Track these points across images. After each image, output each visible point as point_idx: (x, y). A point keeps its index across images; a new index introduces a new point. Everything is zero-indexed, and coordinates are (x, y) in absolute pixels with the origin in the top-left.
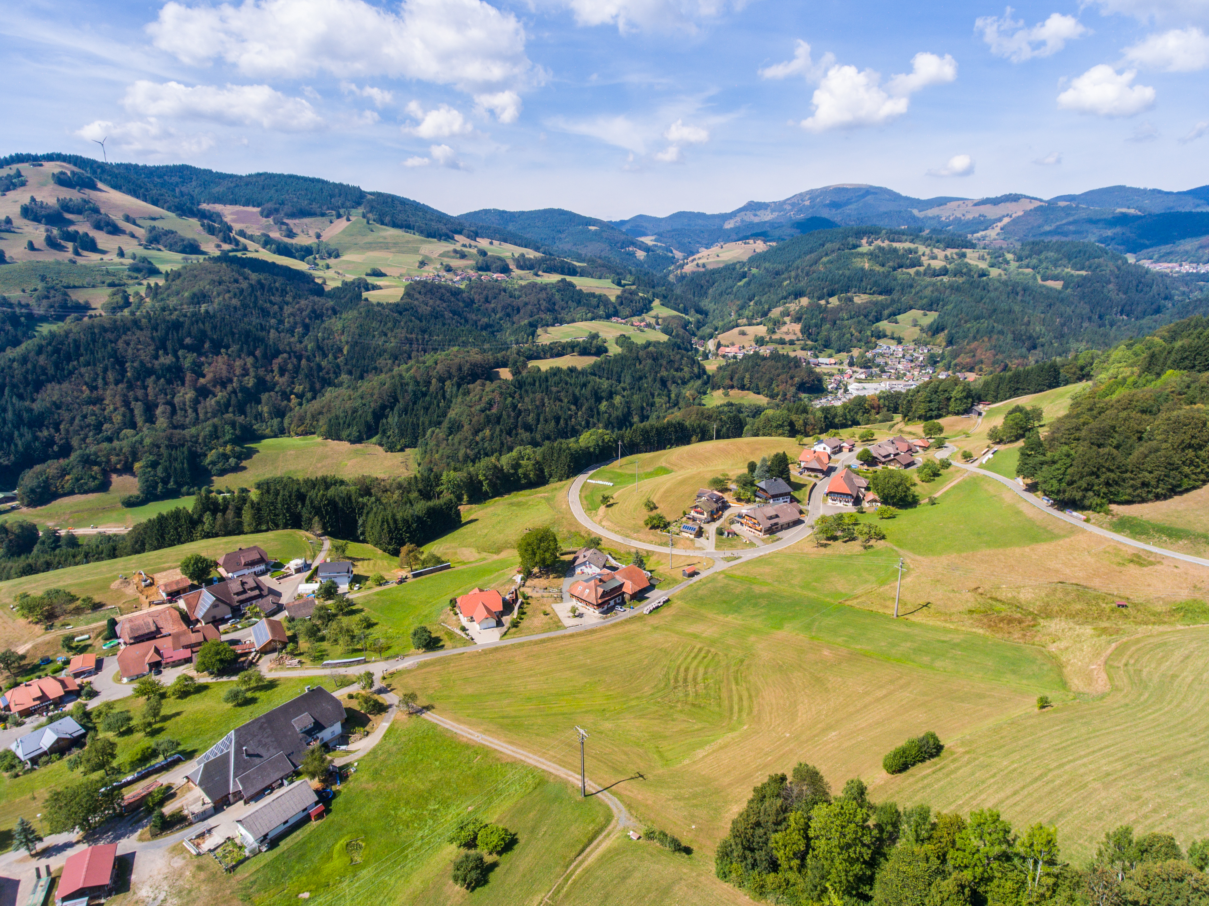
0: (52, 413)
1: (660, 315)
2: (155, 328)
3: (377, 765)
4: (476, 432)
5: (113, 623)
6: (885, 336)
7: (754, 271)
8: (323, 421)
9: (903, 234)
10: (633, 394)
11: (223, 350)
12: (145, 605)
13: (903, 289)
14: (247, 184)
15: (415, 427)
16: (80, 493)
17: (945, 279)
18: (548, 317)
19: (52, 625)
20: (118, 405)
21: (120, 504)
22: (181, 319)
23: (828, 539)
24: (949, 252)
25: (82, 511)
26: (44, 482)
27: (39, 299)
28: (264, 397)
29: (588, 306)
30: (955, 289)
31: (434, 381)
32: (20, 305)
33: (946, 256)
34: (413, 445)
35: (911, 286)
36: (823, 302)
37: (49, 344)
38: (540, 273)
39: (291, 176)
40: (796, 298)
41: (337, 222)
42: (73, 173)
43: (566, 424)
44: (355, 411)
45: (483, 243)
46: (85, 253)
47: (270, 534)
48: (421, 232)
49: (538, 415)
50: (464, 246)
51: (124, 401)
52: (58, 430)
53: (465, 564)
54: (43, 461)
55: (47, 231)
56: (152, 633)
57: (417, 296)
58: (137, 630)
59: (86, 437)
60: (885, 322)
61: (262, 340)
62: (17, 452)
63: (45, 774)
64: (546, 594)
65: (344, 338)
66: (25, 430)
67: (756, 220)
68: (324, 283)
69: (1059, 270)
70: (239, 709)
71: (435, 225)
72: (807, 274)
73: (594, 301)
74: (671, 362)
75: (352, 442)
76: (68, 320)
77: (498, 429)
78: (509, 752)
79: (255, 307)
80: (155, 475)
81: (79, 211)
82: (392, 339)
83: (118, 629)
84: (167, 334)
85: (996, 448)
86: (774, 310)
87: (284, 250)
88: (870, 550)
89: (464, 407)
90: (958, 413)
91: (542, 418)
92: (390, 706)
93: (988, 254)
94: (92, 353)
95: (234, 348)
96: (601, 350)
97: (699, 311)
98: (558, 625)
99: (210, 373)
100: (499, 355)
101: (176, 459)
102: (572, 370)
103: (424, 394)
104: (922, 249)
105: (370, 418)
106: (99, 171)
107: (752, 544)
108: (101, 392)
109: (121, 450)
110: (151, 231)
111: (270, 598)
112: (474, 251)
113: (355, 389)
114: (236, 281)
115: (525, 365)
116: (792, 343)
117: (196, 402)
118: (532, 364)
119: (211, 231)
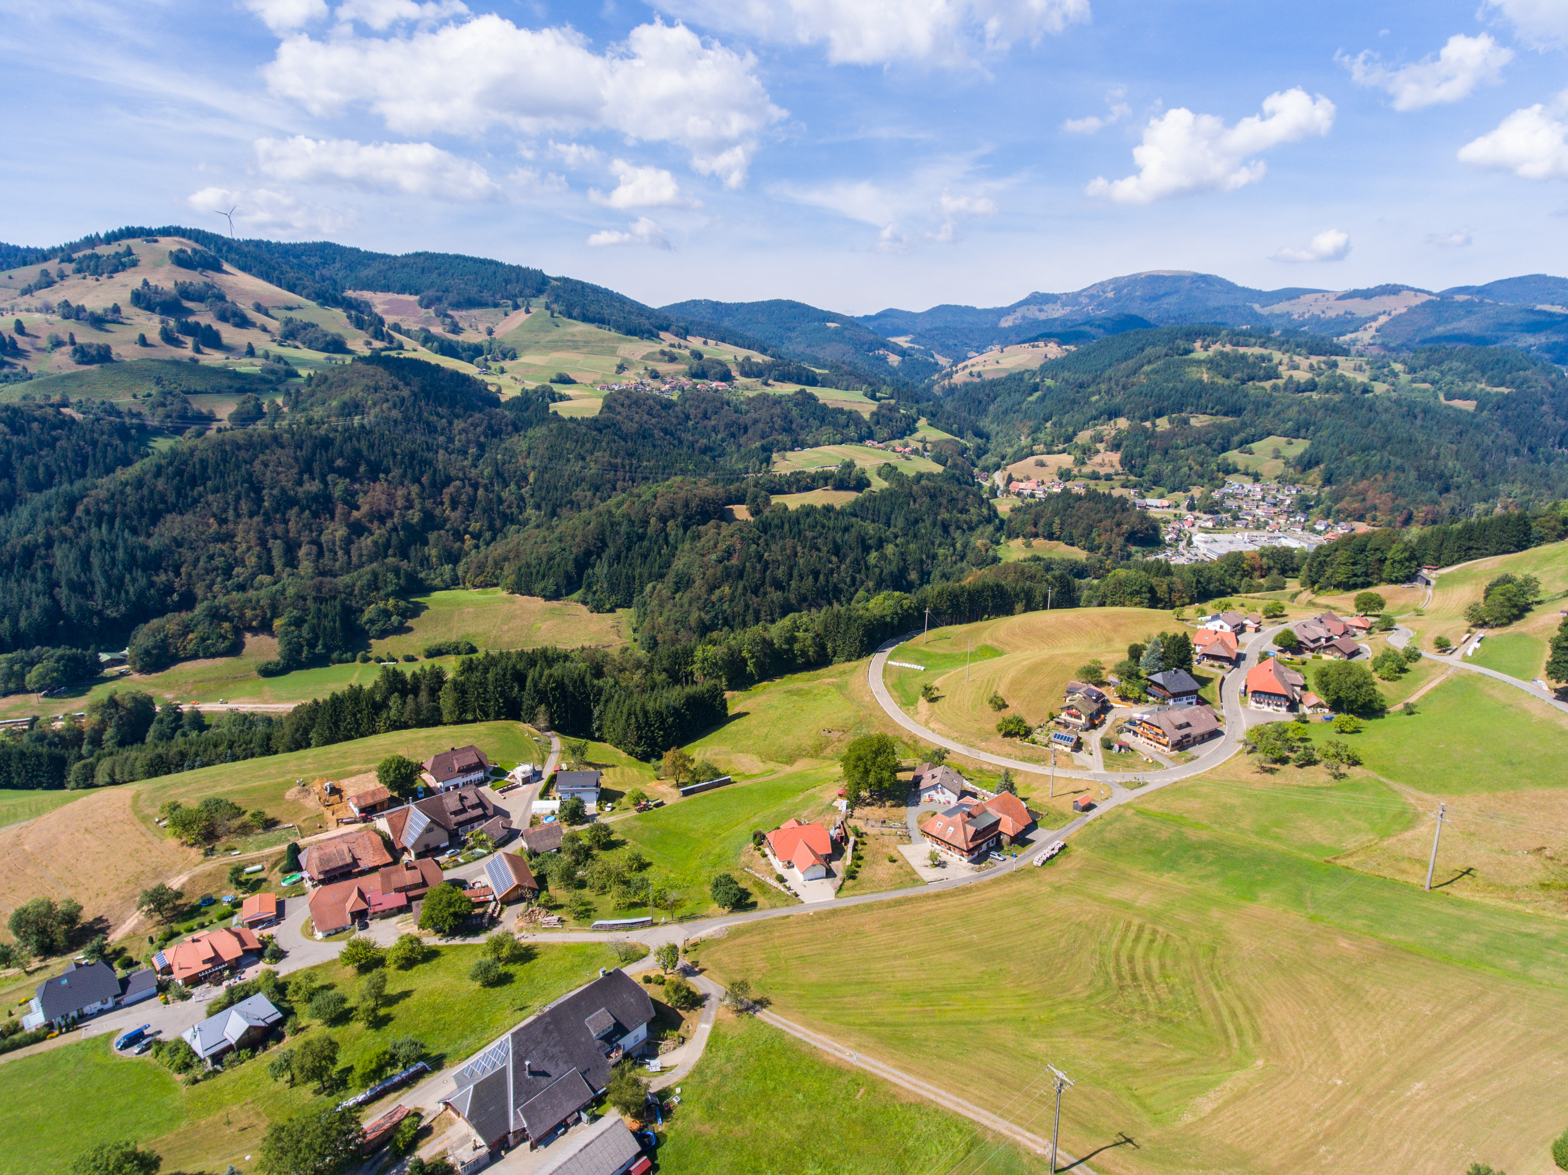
0: (172, 552)
1: (928, 439)
2: (299, 446)
3: (709, 1094)
4: (711, 590)
5: (295, 850)
6: (1236, 471)
7: (1049, 382)
8: (509, 571)
9: (1250, 336)
10: (908, 543)
11: (382, 476)
12: (332, 824)
13: (1257, 409)
14: (404, 266)
15: (631, 579)
16: (206, 657)
17: (1315, 396)
18: (785, 438)
19: (212, 849)
20: (253, 543)
21: (255, 673)
22: (331, 435)
23: (1275, 761)
24: (1314, 360)
25: (209, 680)
26: (163, 641)
27: (153, 407)
28: (432, 537)
29: (835, 425)
30: (1331, 409)
31: (653, 520)
32: (131, 414)
33: (1311, 367)
34: (627, 604)
35: (1268, 405)
36: (1148, 424)
37: (171, 463)
38: (770, 382)
39: (457, 257)
40: (1110, 419)
41: (513, 314)
42: (194, 251)
43: (827, 581)
44: (551, 558)
45: (696, 342)
46: (207, 350)
47: (481, 728)
48: (618, 328)
49: (791, 568)
50: (672, 345)
51: (259, 538)
52: (178, 574)
53: (747, 777)
54: (161, 613)
55: (162, 322)
56: (348, 865)
57: (619, 409)
58: (329, 860)
59: (213, 583)
60: (1235, 452)
61: (429, 463)
62: (128, 600)
63: (235, 1082)
64: (886, 831)
65: (529, 462)
66: (138, 573)
67: (1042, 316)
68: (499, 390)
69: (1469, 385)
70: (493, 991)
71: (635, 320)
72: (1124, 388)
73: (842, 419)
74: (952, 500)
75: (547, 598)
76: (188, 433)
77: (740, 586)
78: (907, 1085)
79: (420, 420)
80: (300, 636)
81: (200, 298)
82: (592, 464)
83: (303, 858)
84: (314, 454)
85: (1481, 633)
86: (1081, 434)
87: (449, 349)
88: (1344, 781)
89: (694, 556)
90: (1396, 581)
91: (795, 573)
92: (706, 997)
93: (1368, 363)
94: (222, 476)
95: (396, 472)
96: (862, 484)
97: (979, 434)
98: (913, 879)
99: (365, 504)
100: (732, 488)
101: (326, 616)
102: (828, 509)
103: (641, 538)
104: (1277, 356)
105: (570, 567)
106: (225, 249)
107: (1156, 765)
108: (231, 526)
109: (258, 601)
110: (286, 324)
111: (499, 821)
112: (687, 353)
113: (550, 528)
114: (396, 387)
115: (767, 502)
116: (1108, 478)
117: (348, 542)
118: (775, 500)
119: (359, 324)
